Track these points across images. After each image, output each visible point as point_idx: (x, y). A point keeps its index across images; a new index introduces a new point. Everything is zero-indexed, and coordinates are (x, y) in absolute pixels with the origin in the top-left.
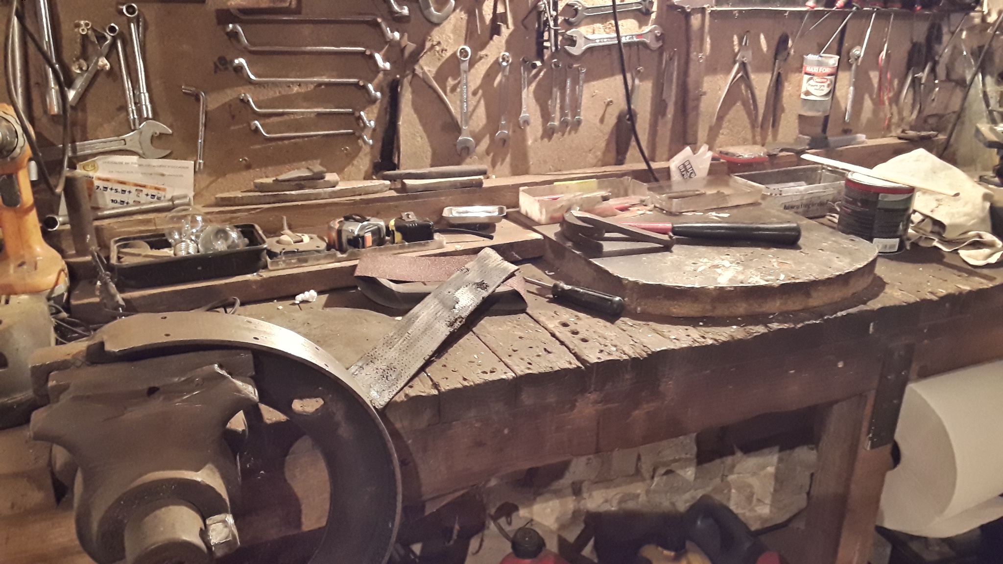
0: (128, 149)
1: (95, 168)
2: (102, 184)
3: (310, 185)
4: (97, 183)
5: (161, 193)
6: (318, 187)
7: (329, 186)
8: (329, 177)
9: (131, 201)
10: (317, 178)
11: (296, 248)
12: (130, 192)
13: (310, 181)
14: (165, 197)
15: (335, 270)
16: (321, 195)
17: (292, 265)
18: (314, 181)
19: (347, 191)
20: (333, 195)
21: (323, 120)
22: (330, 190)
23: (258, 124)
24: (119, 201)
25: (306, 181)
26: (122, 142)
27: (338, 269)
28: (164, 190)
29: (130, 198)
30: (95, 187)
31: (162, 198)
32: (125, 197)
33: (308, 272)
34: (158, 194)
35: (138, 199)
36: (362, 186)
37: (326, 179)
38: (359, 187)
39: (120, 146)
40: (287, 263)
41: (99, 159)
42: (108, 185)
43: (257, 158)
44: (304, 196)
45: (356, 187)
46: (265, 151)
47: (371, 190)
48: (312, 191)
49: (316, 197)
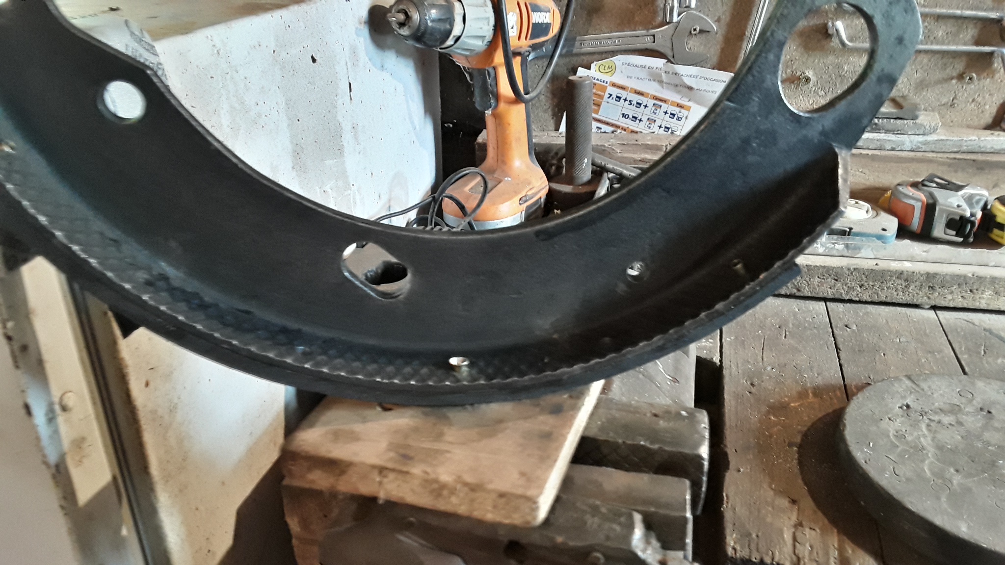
0: (657, 48)
1: (612, 70)
2: (615, 92)
3: (889, 127)
4: (611, 90)
5: (684, 112)
6: (902, 132)
7: (921, 132)
8: (923, 118)
9: (645, 119)
10: (906, 117)
11: (849, 226)
12: (646, 106)
13: (892, 120)
14: (686, 118)
15: (900, 274)
16: (904, 145)
17: (835, 253)
18: (898, 121)
19: (948, 142)
20: (923, 147)
21: (944, 27)
22: (921, 138)
23: (840, 25)
24: (631, 117)
25: (885, 120)
26: (651, 39)
27: (905, 273)
28: (688, 109)
29: (644, 114)
30: (607, 95)
31: (684, 119)
32: (639, 112)
33: (855, 269)
34: (680, 112)
35: (653, 117)
36: (977, 138)
37: (917, 121)
38: (970, 140)
39: (647, 43)
40: (827, 248)
41: (619, 59)
42: (623, 94)
43: (825, 77)
44: (876, 142)
45: (966, 139)
46: (839, 67)
47: (989, 146)
48: (891, 137)
49: (894, 146)
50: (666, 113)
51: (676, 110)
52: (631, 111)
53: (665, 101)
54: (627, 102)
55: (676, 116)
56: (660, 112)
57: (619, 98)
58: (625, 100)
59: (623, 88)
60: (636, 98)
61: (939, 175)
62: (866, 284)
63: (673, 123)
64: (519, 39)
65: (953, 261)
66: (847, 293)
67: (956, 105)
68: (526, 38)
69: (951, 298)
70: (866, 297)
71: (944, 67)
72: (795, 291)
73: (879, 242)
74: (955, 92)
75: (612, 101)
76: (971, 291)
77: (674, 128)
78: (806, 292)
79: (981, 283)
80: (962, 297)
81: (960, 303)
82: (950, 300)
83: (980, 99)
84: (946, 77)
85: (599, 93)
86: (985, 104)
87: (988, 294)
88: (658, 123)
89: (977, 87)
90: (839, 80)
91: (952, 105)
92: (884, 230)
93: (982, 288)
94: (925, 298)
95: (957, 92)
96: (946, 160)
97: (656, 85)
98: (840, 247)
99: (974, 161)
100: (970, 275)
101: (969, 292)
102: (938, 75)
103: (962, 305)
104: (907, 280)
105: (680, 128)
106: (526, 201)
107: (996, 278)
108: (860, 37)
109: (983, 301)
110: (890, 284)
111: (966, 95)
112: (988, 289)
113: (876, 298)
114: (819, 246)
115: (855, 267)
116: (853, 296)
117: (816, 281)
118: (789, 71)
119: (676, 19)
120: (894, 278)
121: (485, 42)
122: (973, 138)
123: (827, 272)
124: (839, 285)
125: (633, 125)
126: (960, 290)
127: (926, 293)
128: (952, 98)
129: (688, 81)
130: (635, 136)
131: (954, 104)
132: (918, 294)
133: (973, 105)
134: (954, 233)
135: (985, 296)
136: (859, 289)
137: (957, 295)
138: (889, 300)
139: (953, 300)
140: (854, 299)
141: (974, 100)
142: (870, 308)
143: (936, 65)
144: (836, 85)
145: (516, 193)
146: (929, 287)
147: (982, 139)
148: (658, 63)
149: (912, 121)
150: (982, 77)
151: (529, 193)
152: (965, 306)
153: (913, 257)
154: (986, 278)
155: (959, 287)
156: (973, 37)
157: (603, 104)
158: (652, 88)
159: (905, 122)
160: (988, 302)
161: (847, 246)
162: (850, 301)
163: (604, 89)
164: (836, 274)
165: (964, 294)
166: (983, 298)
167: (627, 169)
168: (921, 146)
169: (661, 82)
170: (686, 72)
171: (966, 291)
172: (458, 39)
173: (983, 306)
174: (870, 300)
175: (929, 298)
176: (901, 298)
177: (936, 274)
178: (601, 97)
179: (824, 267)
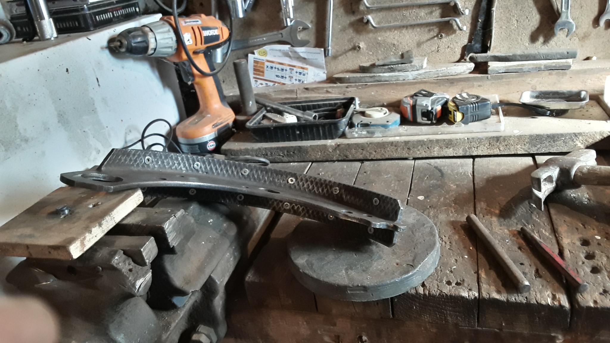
0: (285, 40)
1: (265, 53)
2: (270, 64)
3: (399, 69)
4: (267, 64)
5: (305, 71)
6: (406, 70)
7: (415, 69)
8: (416, 62)
9: (287, 76)
10: (406, 62)
11: (370, 121)
12: (286, 70)
13: (400, 65)
14: (307, 74)
15: (392, 143)
16: (408, 77)
17: (363, 136)
18: (403, 65)
19: (431, 73)
20: (419, 77)
21: (423, 11)
22: (416, 72)
23: (370, 17)
24: (280, 76)
25: (396, 65)
26: (280, 35)
27: (394, 143)
28: (307, 69)
29: (287, 74)
30: (266, 67)
31: (306, 74)
32: (283, 73)
33: (370, 143)
34: (303, 71)
35: (291, 75)
36: (446, 69)
37: (412, 64)
38: (442, 70)
39: (279, 38)
40: (359, 134)
41: (267, 48)
42: (274, 65)
43: (370, 44)
44: (394, 77)
45: (440, 70)
46: (376, 39)
47: (453, 72)
48: (401, 74)
49: (404, 78)
50: (297, 72)
51: (301, 70)
52: (280, 73)
53: (294, 66)
54: (276, 69)
55: (302, 74)
56: (294, 72)
57: (272, 67)
58: (275, 68)
59: (272, 62)
60: (280, 67)
61: (425, 89)
62: (377, 150)
63: (301, 77)
64: (196, 45)
65: (420, 134)
66: (370, 156)
67: (440, 51)
68: (201, 44)
69: (419, 153)
70: (379, 157)
71: (429, 31)
72: (345, 157)
73: (383, 129)
74: (438, 44)
75: (269, 69)
76: (428, 148)
77: (303, 80)
78: (350, 157)
79: (432, 143)
80: (425, 151)
81: (424, 155)
82: (419, 154)
83: (452, 46)
84: (431, 37)
85: (262, 66)
86: (455, 48)
87: (436, 149)
88: (294, 78)
89: (448, 40)
90: (378, 45)
91: (438, 51)
92: (388, 122)
93: (433, 146)
94: (407, 154)
95: (439, 44)
96: (434, 81)
97: (288, 59)
98: (364, 133)
99: (447, 79)
100: (426, 140)
101: (427, 149)
102: (427, 36)
103: (426, 156)
104: (396, 146)
105: (306, 79)
106: (217, 126)
107: (438, 140)
108: (383, 22)
109: (435, 153)
110: (388, 149)
111: (444, 45)
112: (436, 146)
113: (384, 157)
114: (355, 133)
115: (371, 142)
116: (372, 157)
117: (353, 151)
118: (352, 44)
119: (289, 24)
120: (390, 146)
121: (173, 49)
122: (443, 69)
123: (357, 145)
124: (364, 152)
125: (282, 81)
126: (422, 148)
127: (406, 152)
128: (437, 48)
129: (302, 55)
130: (284, 86)
131: (439, 50)
132: (403, 152)
133: (449, 50)
134: (426, 119)
135: (435, 150)
136: (374, 153)
137: (422, 151)
138: (390, 157)
139: (420, 153)
140: (374, 158)
141: (448, 47)
142: (382, 162)
143: (424, 31)
144: (377, 48)
145: (211, 122)
146: (408, 148)
147: (448, 69)
148: (286, 47)
149: (409, 64)
150: (450, 34)
151: (219, 122)
152: (427, 156)
153: (400, 134)
154: (433, 140)
155: (422, 147)
156: (440, 14)
157: (266, 72)
158: (286, 61)
159: (406, 65)
160: (438, 153)
161: (368, 132)
162: (372, 160)
163: (263, 63)
164: (362, 147)
165: (425, 150)
166: (435, 151)
167: (275, 104)
168: (417, 76)
169: (290, 57)
170: (301, 50)
171: (426, 149)
172: (155, 49)
173: (436, 155)
174: (381, 158)
175: (408, 154)
176: (395, 155)
177: (409, 141)
178: (263, 68)
179: (356, 144)
